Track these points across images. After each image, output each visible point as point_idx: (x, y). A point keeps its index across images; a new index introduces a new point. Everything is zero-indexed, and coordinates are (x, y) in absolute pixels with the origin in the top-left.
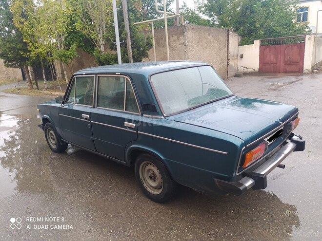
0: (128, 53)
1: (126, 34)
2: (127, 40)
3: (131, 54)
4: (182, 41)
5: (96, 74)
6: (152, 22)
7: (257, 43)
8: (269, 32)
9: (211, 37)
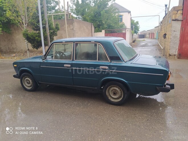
0: (47, 33)
1: (46, 21)
2: (46, 25)
3: (49, 33)
4: (72, 28)
5: (74, 42)
6: (52, 16)
7: (103, 31)
8: (109, 26)
9: (85, 26)
